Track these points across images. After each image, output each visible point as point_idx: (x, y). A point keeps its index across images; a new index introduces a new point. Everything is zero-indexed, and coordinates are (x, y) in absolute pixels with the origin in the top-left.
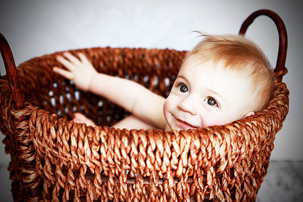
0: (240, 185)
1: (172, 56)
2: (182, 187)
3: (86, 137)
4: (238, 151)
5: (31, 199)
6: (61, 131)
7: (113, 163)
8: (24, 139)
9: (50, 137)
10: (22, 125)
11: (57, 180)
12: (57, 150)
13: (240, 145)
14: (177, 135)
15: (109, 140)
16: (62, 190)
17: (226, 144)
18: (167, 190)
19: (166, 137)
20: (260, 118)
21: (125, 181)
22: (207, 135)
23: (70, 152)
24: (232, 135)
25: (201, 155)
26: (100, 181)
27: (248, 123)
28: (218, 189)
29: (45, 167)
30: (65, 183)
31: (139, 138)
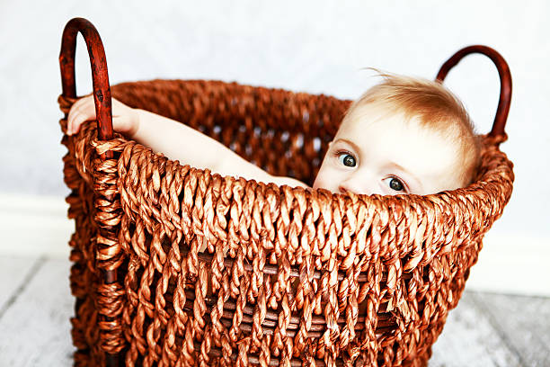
0: (434, 296)
1: (329, 105)
2: (349, 286)
3: (210, 191)
4: (442, 238)
5: (106, 286)
6: (169, 178)
7: (248, 237)
8: (107, 189)
9: (151, 187)
10: (107, 166)
11: (151, 259)
12: (159, 209)
13: (446, 230)
14: (355, 200)
15: (245, 199)
16: (158, 276)
17: (427, 225)
18: (325, 289)
19: (338, 202)
20: (477, 193)
21: (261, 268)
22: (401, 205)
23: (180, 215)
24: (438, 211)
25: (387, 236)
26: (221, 264)
27: (461, 197)
28: (401, 297)
29: (135, 236)
30: (163, 265)
31: (295, 200)
